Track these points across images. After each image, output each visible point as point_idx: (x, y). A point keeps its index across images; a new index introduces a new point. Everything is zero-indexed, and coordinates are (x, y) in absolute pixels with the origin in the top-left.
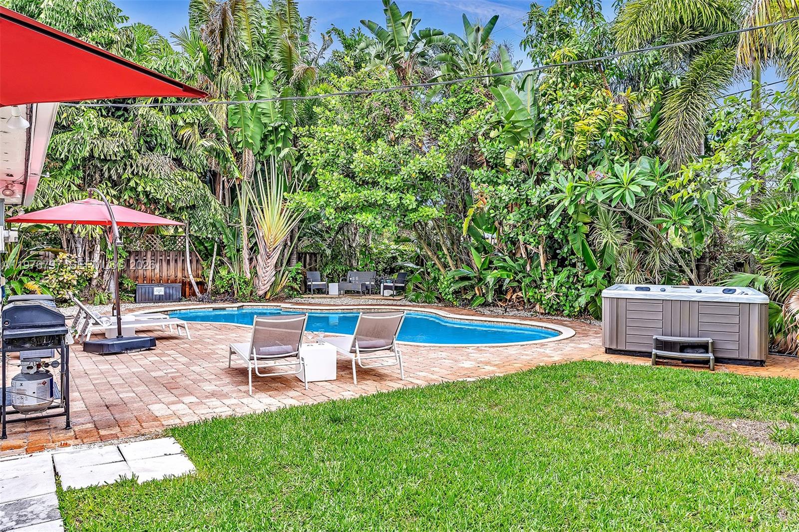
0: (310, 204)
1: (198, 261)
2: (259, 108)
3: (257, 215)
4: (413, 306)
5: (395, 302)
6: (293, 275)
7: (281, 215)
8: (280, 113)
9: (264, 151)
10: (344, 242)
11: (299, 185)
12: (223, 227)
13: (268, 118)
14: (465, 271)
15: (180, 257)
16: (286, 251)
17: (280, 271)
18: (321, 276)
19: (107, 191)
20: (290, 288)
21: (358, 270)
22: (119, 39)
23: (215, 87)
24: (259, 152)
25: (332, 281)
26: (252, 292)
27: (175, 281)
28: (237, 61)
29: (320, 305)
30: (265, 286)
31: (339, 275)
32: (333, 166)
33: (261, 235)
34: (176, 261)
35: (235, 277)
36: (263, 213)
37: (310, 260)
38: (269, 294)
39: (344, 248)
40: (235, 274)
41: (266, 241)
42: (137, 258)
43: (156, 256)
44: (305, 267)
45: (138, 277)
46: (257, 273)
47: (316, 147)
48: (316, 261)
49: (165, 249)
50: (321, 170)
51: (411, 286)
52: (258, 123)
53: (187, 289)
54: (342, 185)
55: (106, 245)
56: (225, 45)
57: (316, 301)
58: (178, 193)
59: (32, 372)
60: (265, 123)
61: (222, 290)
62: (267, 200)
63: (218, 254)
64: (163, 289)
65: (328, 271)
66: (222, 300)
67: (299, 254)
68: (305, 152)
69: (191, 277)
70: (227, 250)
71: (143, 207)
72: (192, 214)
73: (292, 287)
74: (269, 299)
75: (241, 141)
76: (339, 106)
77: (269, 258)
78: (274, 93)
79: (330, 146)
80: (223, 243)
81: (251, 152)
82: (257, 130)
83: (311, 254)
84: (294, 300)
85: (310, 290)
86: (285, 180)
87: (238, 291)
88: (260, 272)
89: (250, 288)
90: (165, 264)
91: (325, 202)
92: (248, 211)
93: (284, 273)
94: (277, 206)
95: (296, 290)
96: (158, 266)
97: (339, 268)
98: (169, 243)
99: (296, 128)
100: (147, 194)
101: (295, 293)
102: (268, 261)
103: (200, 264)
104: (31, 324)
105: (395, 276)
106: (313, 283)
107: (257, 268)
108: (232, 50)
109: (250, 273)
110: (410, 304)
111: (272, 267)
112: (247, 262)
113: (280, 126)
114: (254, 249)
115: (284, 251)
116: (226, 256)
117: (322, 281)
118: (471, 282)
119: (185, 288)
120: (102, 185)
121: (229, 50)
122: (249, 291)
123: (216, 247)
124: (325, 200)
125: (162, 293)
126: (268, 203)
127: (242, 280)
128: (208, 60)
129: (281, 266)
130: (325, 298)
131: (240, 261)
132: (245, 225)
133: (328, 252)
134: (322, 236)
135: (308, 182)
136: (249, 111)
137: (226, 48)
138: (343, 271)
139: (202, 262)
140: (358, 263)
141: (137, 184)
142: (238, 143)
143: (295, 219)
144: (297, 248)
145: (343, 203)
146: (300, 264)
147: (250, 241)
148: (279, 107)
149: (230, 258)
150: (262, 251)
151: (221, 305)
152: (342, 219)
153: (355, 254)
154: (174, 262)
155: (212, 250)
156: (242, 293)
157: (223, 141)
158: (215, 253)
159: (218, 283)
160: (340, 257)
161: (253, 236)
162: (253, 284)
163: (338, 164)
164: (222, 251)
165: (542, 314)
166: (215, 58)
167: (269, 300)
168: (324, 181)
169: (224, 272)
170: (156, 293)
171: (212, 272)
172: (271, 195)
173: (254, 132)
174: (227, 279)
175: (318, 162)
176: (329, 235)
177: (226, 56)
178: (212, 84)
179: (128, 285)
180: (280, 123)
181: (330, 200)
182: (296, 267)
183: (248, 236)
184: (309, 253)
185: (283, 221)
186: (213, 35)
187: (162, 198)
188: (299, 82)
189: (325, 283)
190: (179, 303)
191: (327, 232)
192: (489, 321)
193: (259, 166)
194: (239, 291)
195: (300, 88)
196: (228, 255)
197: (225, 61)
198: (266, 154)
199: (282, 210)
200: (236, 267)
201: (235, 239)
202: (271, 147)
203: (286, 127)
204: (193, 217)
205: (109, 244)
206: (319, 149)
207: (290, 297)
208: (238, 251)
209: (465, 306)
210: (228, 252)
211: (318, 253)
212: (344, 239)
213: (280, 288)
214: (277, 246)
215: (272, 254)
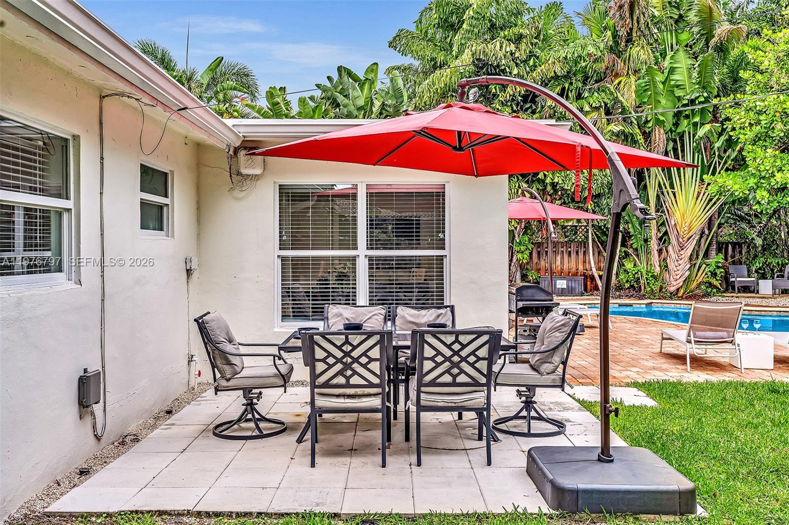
0: (736, 187)
1: (600, 253)
2: (673, 80)
3: (668, 199)
6: (712, 269)
7: (697, 199)
8: (698, 84)
9: (677, 128)
10: (780, 229)
11: (720, 163)
12: (629, 216)
13: (683, 90)
15: (581, 249)
16: (703, 240)
17: (695, 264)
18: (748, 271)
19: (519, 185)
20: (707, 284)
22: (528, 33)
23: (622, 64)
24: (671, 130)
25: (764, 277)
26: (661, 288)
27: (576, 274)
28: (647, 32)
30: (677, 282)
31: (772, 270)
32: (765, 141)
33: (673, 223)
34: (577, 253)
35: (642, 270)
36: (675, 197)
37: (733, 251)
38: (682, 291)
39: (780, 236)
40: (642, 267)
41: (679, 230)
42: (539, 250)
43: (557, 247)
44: (726, 259)
45: (540, 269)
46: (667, 266)
47: (743, 120)
48: (741, 253)
49: (566, 240)
50: (750, 147)
52: (670, 96)
53: (589, 283)
54: (779, 163)
55: (514, 236)
56: (635, 18)
57: (742, 300)
58: (584, 182)
59: (526, 334)
60: (679, 96)
61: (627, 285)
62: (680, 181)
63: (623, 245)
64: (565, 282)
65: (757, 264)
66: (627, 296)
67: (719, 244)
68: (728, 125)
69: (594, 270)
70: (634, 241)
71: (549, 197)
72: (596, 202)
73: (710, 283)
74: (682, 297)
75: (651, 119)
76: (773, 67)
77: (682, 249)
78: (690, 62)
79: (762, 117)
80: (629, 233)
81: (662, 131)
82: (670, 104)
83: (734, 245)
84: (713, 299)
85: (733, 288)
86: (703, 158)
87: (645, 287)
88: (671, 266)
89: (659, 284)
90: (566, 256)
91: (756, 184)
92: (658, 196)
93: (700, 267)
94: (692, 189)
95: (715, 287)
96: (559, 258)
97: (774, 261)
98: (570, 234)
99: (718, 99)
100: (554, 185)
101: (715, 290)
102: (682, 253)
103: (602, 255)
104: (532, 298)
106: (738, 279)
107: (668, 261)
108: (642, 21)
109: (660, 266)
111: (686, 259)
112: (656, 254)
113: (697, 98)
114: (664, 239)
115: (700, 241)
116: (631, 247)
117: (749, 276)
119: (588, 281)
120: (513, 179)
121: (638, 22)
122: (658, 287)
123: (620, 237)
124: (755, 181)
125: (565, 286)
126: (681, 185)
127: (650, 274)
128: (615, 36)
129: (697, 258)
130: (753, 297)
131: (648, 253)
132: (654, 212)
133: (759, 242)
134: (749, 222)
135: (732, 160)
136: (661, 86)
137: (635, 22)
138: (778, 265)
139: (604, 254)
141: (545, 175)
142: (647, 122)
143: (715, 203)
144: (717, 237)
145: (780, 184)
146: (721, 256)
147: (659, 229)
148: (697, 76)
149: (636, 250)
150: (673, 241)
151: (627, 301)
152: (778, 202)
154: (575, 254)
156: (650, 289)
157: (632, 122)
158: (619, 244)
159: (622, 276)
160: (774, 247)
161: (663, 224)
162: (663, 279)
163: (772, 137)
164: (627, 242)
166: (623, 32)
167: (682, 298)
168: (755, 159)
169: (629, 265)
170: (558, 286)
171: (615, 265)
172: (684, 176)
173: (665, 107)
174: (634, 272)
175: (746, 137)
176: (758, 220)
177: (635, 30)
178: (619, 61)
179: (532, 276)
180: (698, 95)
181: (762, 181)
182: (715, 260)
183: (657, 224)
184: (731, 243)
185: (700, 205)
186: (622, 11)
187: (569, 188)
188: (721, 44)
189: (754, 279)
190: (582, 297)
191: (756, 216)
193: (671, 144)
194: (647, 286)
195: (722, 49)
196: (635, 246)
197: (634, 34)
198: (679, 130)
199: (699, 193)
200: (644, 260)
201: (642, 229)
202: (686, 122)
203: (705, 98)
204: (598, 206)
205: (517, 235)
206: (748, 121)
207: (708, 295)
208: (646, 241)
210: (635, 242)
211: (744, 243)
212: (781, 224)
213: (695, 284)
214: (692, 236)
215: (686, 245)
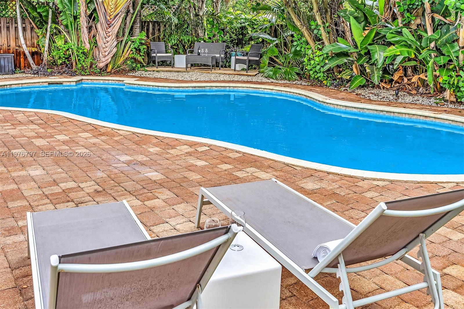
1: (32, 29)
4: (271, 83)
5: (249, 79)
6: (136, 46)
14: (342, 45)
15: (12, 24)
16: (128, 19)
17: (122, 41)
18: (166, 47)
20: (132, 60)
21: (205, 41)
26: (92, 64)
27: (8, 51)
29: (166, 80)
30: (106, 58)
31: (184, 46)
33: (100, 1)
34: (8, 28)
35: (73, 47)
37: (154, 29)
38: (110, 67)
39: (190, 16)
40: (73, 43)
41: (106, 7)
44: (148, 37)
46: (96, 43)
48: (159, 30)
51: (266, 60)
53: (21, 60)
57: (162, 75)
61: (59, 62)
63: (54, 22)
65: (173, 41)
66: (59, 72)
67: (142, 22)
69: (24, 46)
70: (63, 17)
73: (135, 59)
74: (110, 72)
77: (110, 27)
80: (58, 9)
83: (154, 23)
84: (137, 74)
85: (154, 62)
87: (76, 63)
88: (100, 43)
89: (89, 60)
93: (126, 43)
95: (139, 62)
97: (185, 38)
101: (139, 65)
102: (109, 30)
103: (35, 32)
105: (247, 48)
106: (158, 55)
107: (97, 38)
109: (89, 43)
110: (268, 81)
111: (114, 37)
112: (86, 31)
114: (92, 17)
115: (126, 19)
116: (62, 24)
117: (166, 52)
118: (349, 58)
119: (20, 58)
122: (89, 64)
123: (50, 13)
127: (81, 51)
129: (123, 35)
130: (170, 71)
131: (77, 29)
133: (173, 21)
134: (166, 4)
138: (189, 42)
139: (37, 30)
140: (205, 33)
144: (140, 16)
146: (144, 33)
147: (88, 7)
149: (66, 26)
150: (102, 18)
151: (58, 79)
153: (202, 23)
154: (5, 29)
155: (47, 16)
156: (80, 65)
158: (50, 20)
159: (54, 53)
160: (186, 26)
161: (91, 2)
162: (93, 56)
164: (57, 18)
165: (452, 102)
167: (110, 74)
169: (60, 42)
171: (47, 41)
174: (64, 49)
176: (172, 3)
182: (139, 37)
184: (151, 22)
189: (171, 54)
190: (12, 76)
192: (387, 112)
194: (78, 63)
196: (64, 23)
200: (74, 37)
201: (71, 4)
207: (133, 69)
208: (75, 18)
209: (338, 86)
210: (65, 19)
211: (161, 22)
212: (190, 7)
213: (122, 60)
214: (118, 14)
215: (113, 23)
